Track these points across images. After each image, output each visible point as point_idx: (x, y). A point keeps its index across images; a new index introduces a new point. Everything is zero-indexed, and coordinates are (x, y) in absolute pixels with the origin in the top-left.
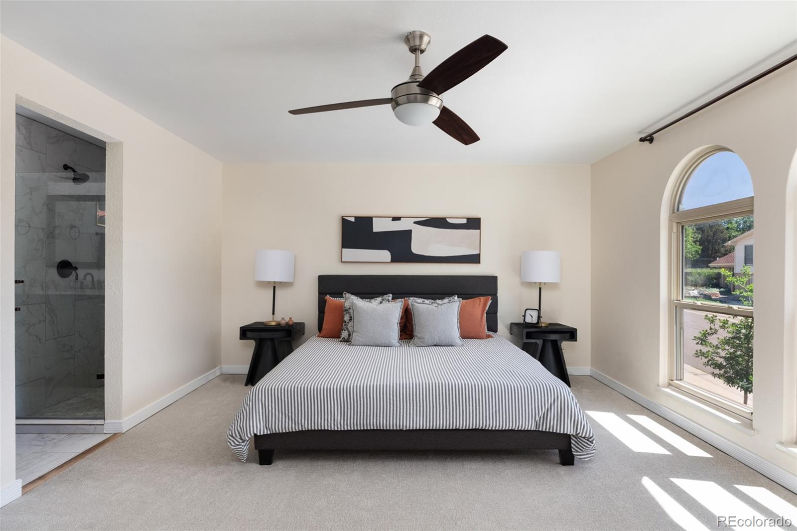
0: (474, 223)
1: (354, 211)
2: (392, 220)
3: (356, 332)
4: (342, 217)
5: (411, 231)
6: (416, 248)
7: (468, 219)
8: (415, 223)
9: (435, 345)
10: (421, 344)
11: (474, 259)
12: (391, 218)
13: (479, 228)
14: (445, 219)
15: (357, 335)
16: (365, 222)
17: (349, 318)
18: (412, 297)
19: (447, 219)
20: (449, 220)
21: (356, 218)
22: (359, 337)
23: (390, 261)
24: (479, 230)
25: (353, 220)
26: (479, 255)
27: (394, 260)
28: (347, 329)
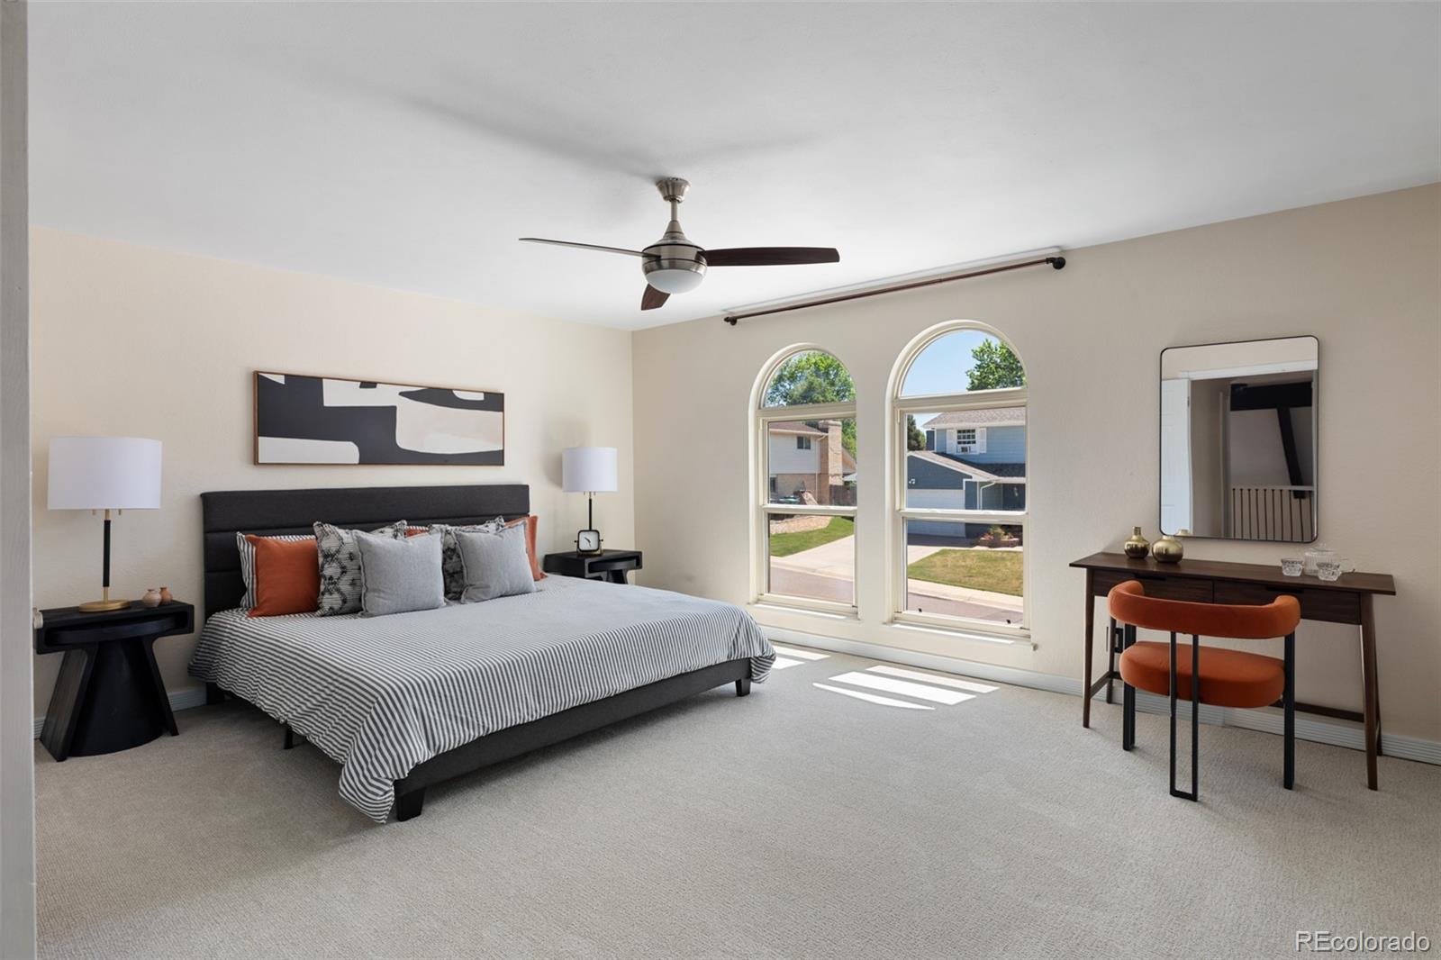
0: (494, 402)
1: (283, 363)
2: (361, 387)
3: (374, 591)
4: (258, 372)
5: (394, 409)
6: (404, 440)
7: (486, 394)
8: (402, 394)
9: (501, 596)
10: (484, 598)
11: (496, 458)
12: (359, 383)
13: (502, 410)
14: (451, 390)
15: (379, 597)
16: (308, 386)
17: (339, 570)
18: (436, 523)
19: (454, 392)
20: (458, 394)
21: (288, 377)
22: (383, 598)
23: (357, 462)
24: (501, 413)
25: (281, 380)
26: (502, 452)
27: (366, 460)
28: (338, 590)
